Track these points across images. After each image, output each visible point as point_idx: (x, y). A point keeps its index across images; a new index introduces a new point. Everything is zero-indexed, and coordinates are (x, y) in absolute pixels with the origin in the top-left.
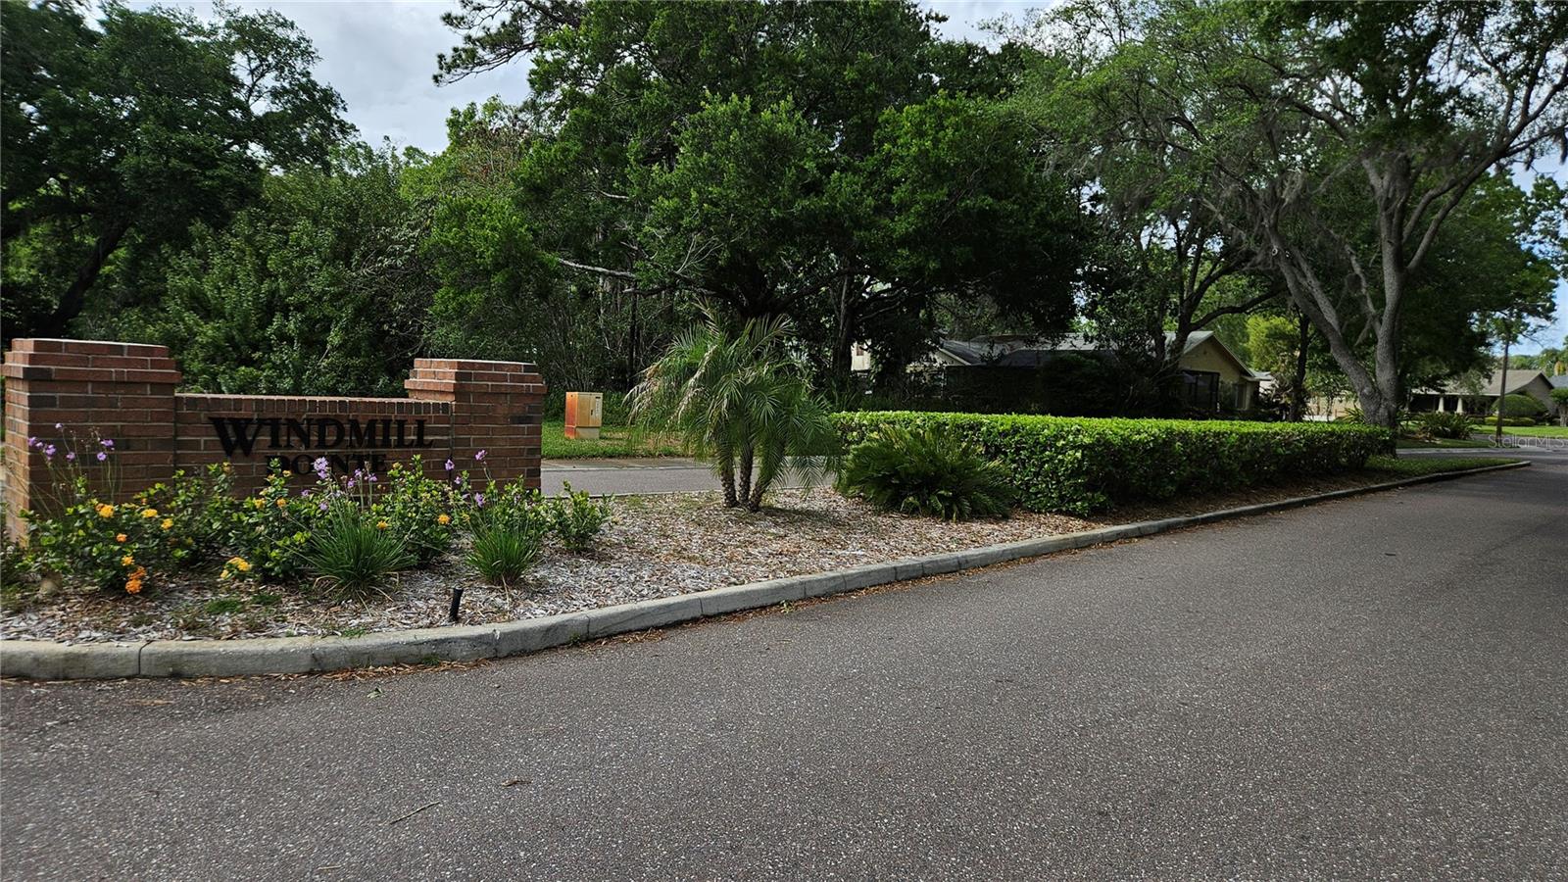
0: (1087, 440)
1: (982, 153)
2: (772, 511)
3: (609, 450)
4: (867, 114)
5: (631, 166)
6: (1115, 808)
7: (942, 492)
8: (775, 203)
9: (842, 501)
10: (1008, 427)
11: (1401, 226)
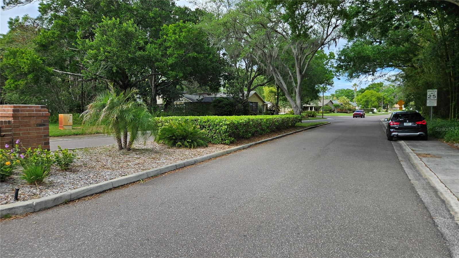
0: (228, 123)
1: (193, 40)
2: (135, 150)
3: (76, 133)
4: (157, 27)
5: (79, 39)
6: (248, 233)
7: (188, 140)
8: (129, 52)
9: (157, 145)
10: (206, 120)
11: (300, 63)
